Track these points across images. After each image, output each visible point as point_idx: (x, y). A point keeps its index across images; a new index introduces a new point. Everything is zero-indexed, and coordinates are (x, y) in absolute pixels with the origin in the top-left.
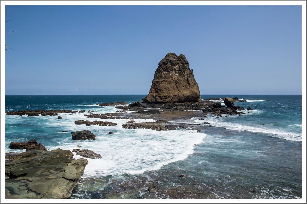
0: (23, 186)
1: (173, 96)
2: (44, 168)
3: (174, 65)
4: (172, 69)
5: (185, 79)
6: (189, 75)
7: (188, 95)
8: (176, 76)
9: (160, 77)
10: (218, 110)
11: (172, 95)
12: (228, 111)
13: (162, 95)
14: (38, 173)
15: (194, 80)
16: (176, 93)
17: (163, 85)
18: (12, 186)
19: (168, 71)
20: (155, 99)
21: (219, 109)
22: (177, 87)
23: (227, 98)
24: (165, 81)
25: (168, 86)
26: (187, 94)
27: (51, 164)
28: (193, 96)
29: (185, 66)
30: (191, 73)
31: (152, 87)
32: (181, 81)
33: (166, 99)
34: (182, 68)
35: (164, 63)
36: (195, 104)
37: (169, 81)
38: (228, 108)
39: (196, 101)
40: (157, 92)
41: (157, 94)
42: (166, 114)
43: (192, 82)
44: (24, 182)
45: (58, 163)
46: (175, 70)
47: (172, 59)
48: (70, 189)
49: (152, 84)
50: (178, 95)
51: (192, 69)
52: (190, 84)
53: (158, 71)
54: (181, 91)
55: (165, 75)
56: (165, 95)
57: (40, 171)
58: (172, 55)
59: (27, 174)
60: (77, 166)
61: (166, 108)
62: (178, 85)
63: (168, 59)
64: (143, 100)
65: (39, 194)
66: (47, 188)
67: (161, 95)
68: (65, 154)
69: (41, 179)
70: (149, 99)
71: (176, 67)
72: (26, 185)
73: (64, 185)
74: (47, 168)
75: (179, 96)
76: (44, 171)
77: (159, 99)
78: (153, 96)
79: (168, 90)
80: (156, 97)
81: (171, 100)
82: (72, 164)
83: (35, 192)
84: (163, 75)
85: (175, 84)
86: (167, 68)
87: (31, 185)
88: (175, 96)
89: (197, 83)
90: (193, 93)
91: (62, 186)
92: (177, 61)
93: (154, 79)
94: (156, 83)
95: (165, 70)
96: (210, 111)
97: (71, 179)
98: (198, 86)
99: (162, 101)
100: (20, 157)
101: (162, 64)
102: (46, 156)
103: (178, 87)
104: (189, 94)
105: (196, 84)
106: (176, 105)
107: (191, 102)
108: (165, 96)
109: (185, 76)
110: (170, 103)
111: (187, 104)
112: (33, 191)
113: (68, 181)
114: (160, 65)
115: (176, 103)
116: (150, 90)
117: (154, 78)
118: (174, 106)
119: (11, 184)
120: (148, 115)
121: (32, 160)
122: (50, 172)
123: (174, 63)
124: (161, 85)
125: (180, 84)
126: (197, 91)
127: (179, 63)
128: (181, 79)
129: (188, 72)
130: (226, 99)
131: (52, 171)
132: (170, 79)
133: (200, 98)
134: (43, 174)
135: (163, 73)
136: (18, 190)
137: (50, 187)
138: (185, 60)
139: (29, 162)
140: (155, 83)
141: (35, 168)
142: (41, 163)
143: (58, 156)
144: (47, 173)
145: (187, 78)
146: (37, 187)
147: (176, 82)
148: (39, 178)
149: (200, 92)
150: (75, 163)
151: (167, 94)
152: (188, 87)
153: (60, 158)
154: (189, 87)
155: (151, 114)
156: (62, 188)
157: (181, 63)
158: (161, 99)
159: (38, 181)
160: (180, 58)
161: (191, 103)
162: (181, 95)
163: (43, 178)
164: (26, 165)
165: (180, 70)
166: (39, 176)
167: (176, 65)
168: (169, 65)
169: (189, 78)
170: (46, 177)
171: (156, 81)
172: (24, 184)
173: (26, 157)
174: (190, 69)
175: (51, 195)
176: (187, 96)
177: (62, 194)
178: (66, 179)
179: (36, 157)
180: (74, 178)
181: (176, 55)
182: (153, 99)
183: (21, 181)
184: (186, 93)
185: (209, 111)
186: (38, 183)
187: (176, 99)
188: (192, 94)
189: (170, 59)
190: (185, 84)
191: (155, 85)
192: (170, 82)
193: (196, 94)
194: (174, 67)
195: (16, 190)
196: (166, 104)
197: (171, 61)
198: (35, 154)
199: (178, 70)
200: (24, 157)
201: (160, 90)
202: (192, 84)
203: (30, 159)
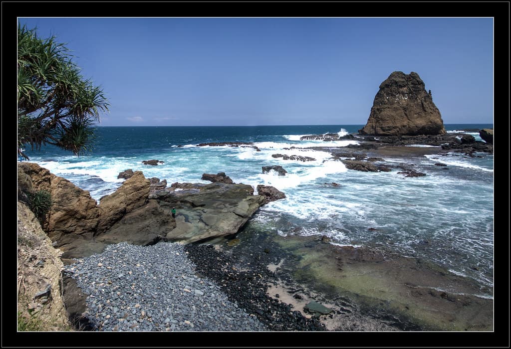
0: (198, 215)
1: (400, 127)
2: (221, 201)
3: (401, 87)
4: (399, 92)
5: (418, 105)
6: (425, 99)
7: (423, 125)
8: (404, 101)
9: (382, 103)
10: (469, 146)
11: (398, 125)
12: (487, 148)
13: (385, 125)
14: (214, 205)
15: (433, 105)
16: (405, 123)
17: (386, 113)
18: (189, 214)
19: (392, 95)
20: (375, 130)
21: (471, 145)
22: (406, 115)
23: (485, 130)
24: (389, 108)
25: (393, 114)
26: (421, 124)
27: (230, 198)
28: (431, 126)
29: (417, 88)
30: (428, 96)
31: (371, 115)
32: (413, 107)
33: (390, 130)
34: (414, 91)
35: (387, 86)
36: (434, 137)
37: (394, 108)
38: (488, 144)
39: (437, 133)
40: (377, 121)
41: (378, 124)
42: (386, 150)
43: (429, 108)
44: (199, 213)
45: (236, 197)
46: (403, 94)
47: (397, 79)
48: (238, 225)
49: (371, 113)
50: (409, 125)
51: (430, 91)
52: (425, 111)
53: (379, 95)
54: (413, 120)
55: (388, 100)
56: (388, 125)
57: (217, 204)
58: (399, 74)
59: (205, 205)
60: (251, 202)
61: (388, 142)
62: (407, 112)
63: (393, 80)
64: (359, 131)
65: (208, 225)
66: (216, 220)
67: (383, 126)
68: (246, 189)
69: (214, 212)
70: (366, 131)
71: (405, 89)
72: (200, 216)
73: (231, 220)
74: (224, 202)
75: (409, 127)
76: (220, 204)
77: (381, 130)
78: (372, 127)
79: (393, 119)
80: (377, 128)
81: (398, 131)
82: (247, 200)
83: (205, 223)
84: (386, 100)
85: (403, 111)
86: (391, 91)
87: (204, 215)
88: (404, 126)
89: (438, 109)
90: (431, 122)
91: (229, 221)
92: (406, 82)
93: (373, 106)
94: (376, 110)
95: (388, 94)
96: (455, 148)
97: (241, 215)
98: (439, 113)
99: (384, 133)
100: (205, 188)
101: (385, 87)
102: (227, 189)
103: (408, 114)
104: (425, 124)
105: (436, 111)
106: (404, 139)
107: (429, 134)
108: (389, 127)
109: (419, 101)
110: (397, 135)
111: (421, 138)
112: (204, 222)
113: (238, 216)
114: (382, 88)
115: (403, 136)
116: (369, 120)
117: (374, 104)
118: (401, 140)
119: (188, 212)
120: (360, 150)
121: (214, 193)
122: (225, 206)
123: (401, 84)
124: (383, 113)
125: (410, 111)
126: (437, 120)
127: (410, 83)
128: (412, 104)
129: (423, 94)
130: (483, 131)
131: (227, 205)
132: (396, 106)
133: (443, 129)
134: (219, 206)
135: (387, 98)
136: (192, 218)
137: (218, 220)
138: (418, 79)
139: (211, 194)
140: (374, 111)
141: (214, 200)
142: (221, 196)
143: (238, 190)
144: (222, 206)
145: (422, 103)
146: (208, 218)
147: (405, 109)
148: (213, 210)
149: (442, 121)
150: (250, 200)
151: (391, 125)
152: (423, 115)
153: (240, 193)
154: (425, 114)
155: (364, 150)
156: (229, 223)
157: (412, 84)
158: (384, 131)
159: (211, 213)
160: (410, 78)
161: (428, 136)
162: (412, 125)
163: (216, 210)
164: (207, 196)
165: (411, 92)
166: (214, 208)
167: (405, 86)
168: (394, 88)
169: (424, 103)
170: (219, 210)
171: (376, 108)
172: (198, 214)
173: (209, 189)
174: (425, 91)
175: (218, 228)
176: (422, 127)
177: (227, 228)
178: (236, 214)
179: (218, 190)
180: (244, 214)
181: (404, 74)
182: (372, 130)
183: (198, 211)
184: (421, 122)
185: (452, 148)
186: (211, 215)
187: (405, 131)
188: (430, 124)
189: (395, 79)
190: (418, 111)
191: (375, 113)
192: (396, 109)
193: (435, 123)
194: (401, 90)
195: (190, 218)
196: (390, 137)
197: (396, 83)
198: (218, 187)
199: (407, 94)
200: (208, 189)
201: (381, 119)
202: (430, 111)
203: (213, 191)
